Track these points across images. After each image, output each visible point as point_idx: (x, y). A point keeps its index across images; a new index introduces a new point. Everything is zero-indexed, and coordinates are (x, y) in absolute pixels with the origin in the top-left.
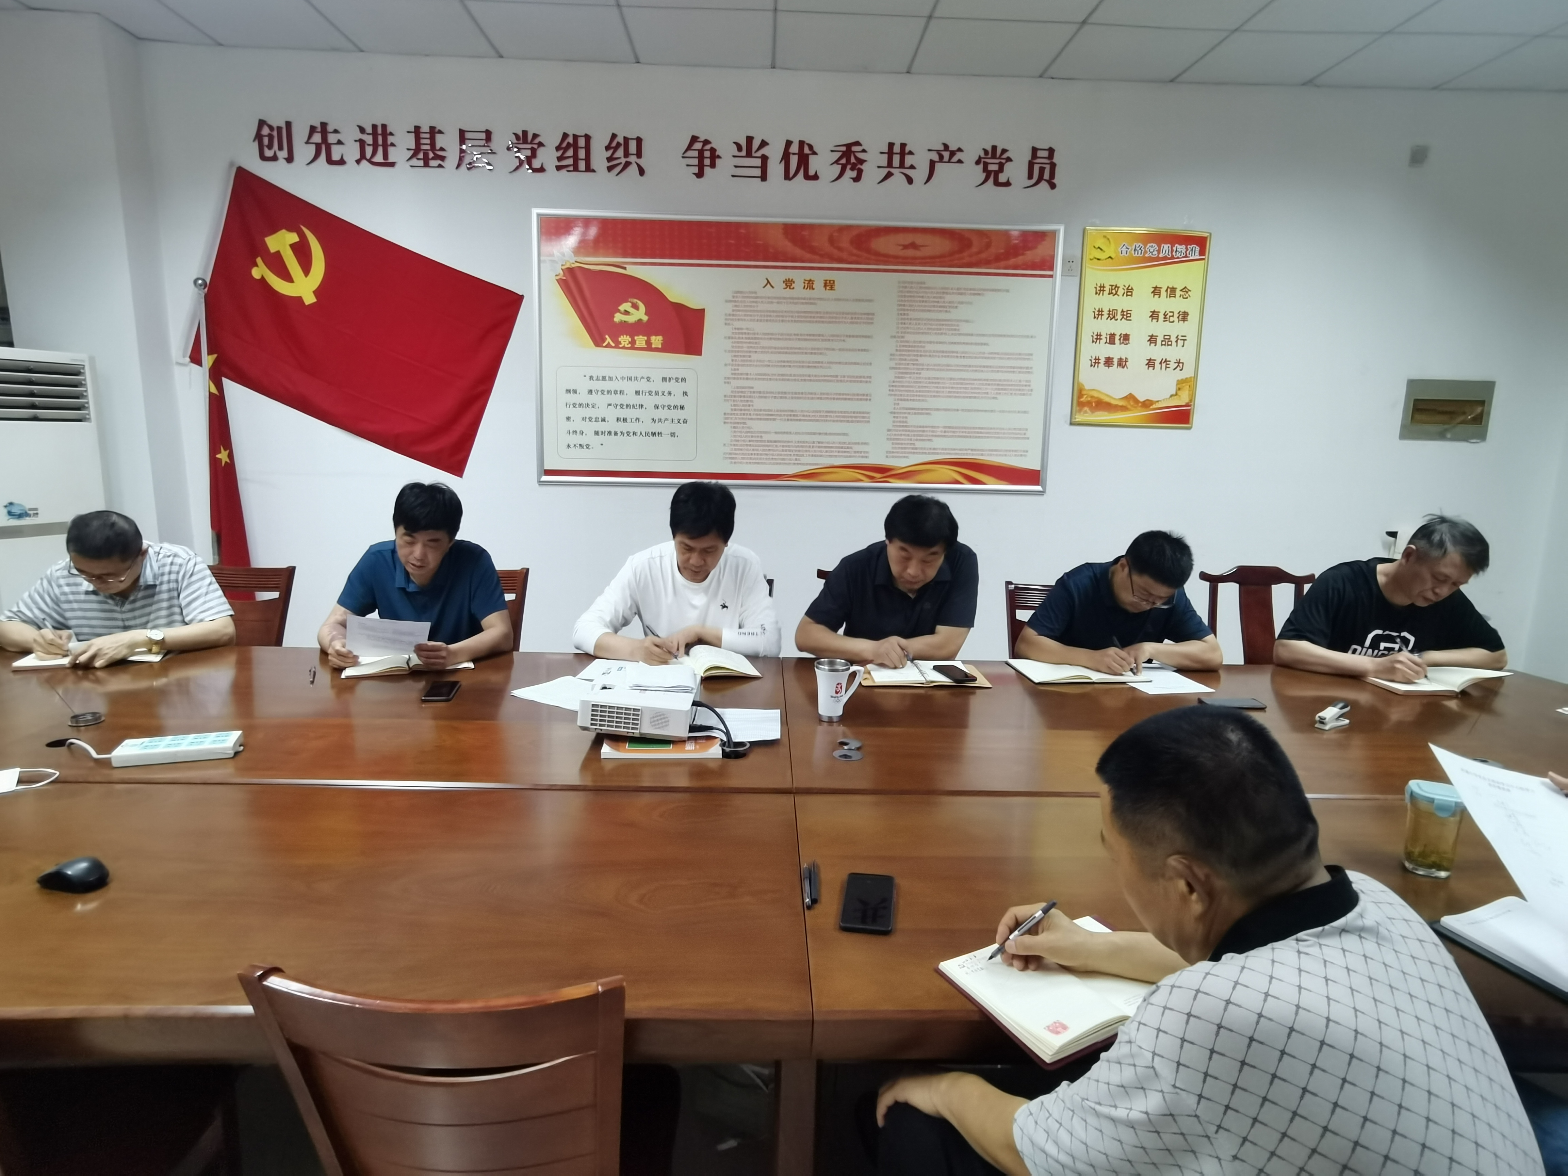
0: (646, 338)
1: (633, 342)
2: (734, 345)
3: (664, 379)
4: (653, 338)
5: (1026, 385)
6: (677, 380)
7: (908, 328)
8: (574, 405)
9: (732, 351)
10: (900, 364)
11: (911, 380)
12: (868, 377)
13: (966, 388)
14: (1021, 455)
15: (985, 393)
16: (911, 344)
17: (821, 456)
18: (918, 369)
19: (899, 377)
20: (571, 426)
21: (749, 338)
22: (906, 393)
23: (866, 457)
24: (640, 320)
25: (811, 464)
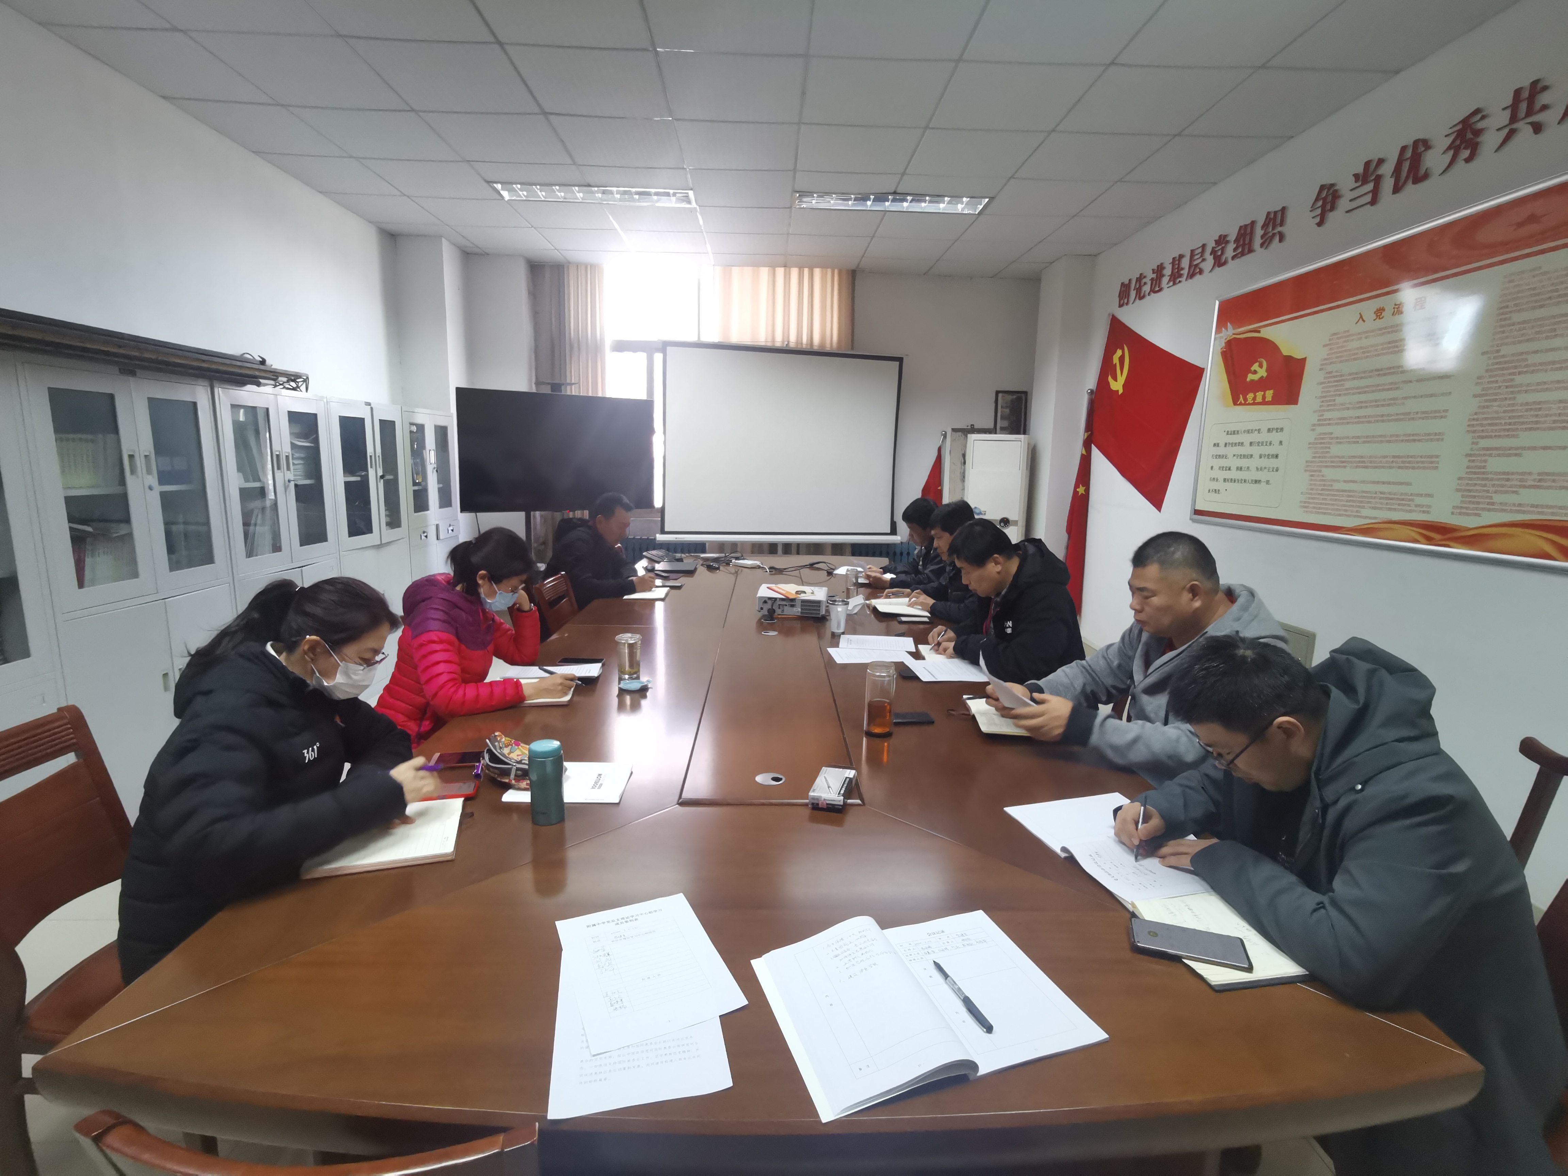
2: (1324, 390)
3: (1269, 430)
6: (1277, 430)
7: (1507, 337)
8: (1216, 456)
9: (1321, 397)
10: (1488, 389)
11: (1500, 409)
12: (1444, 411)
16: (1508, 359)
17: (1381, 509)
20: (1213, 474)
21: (1336, 381)
22: (1490, 428)
23: (1428, 512)
24: (1262, 377)
25: (1370, 518)
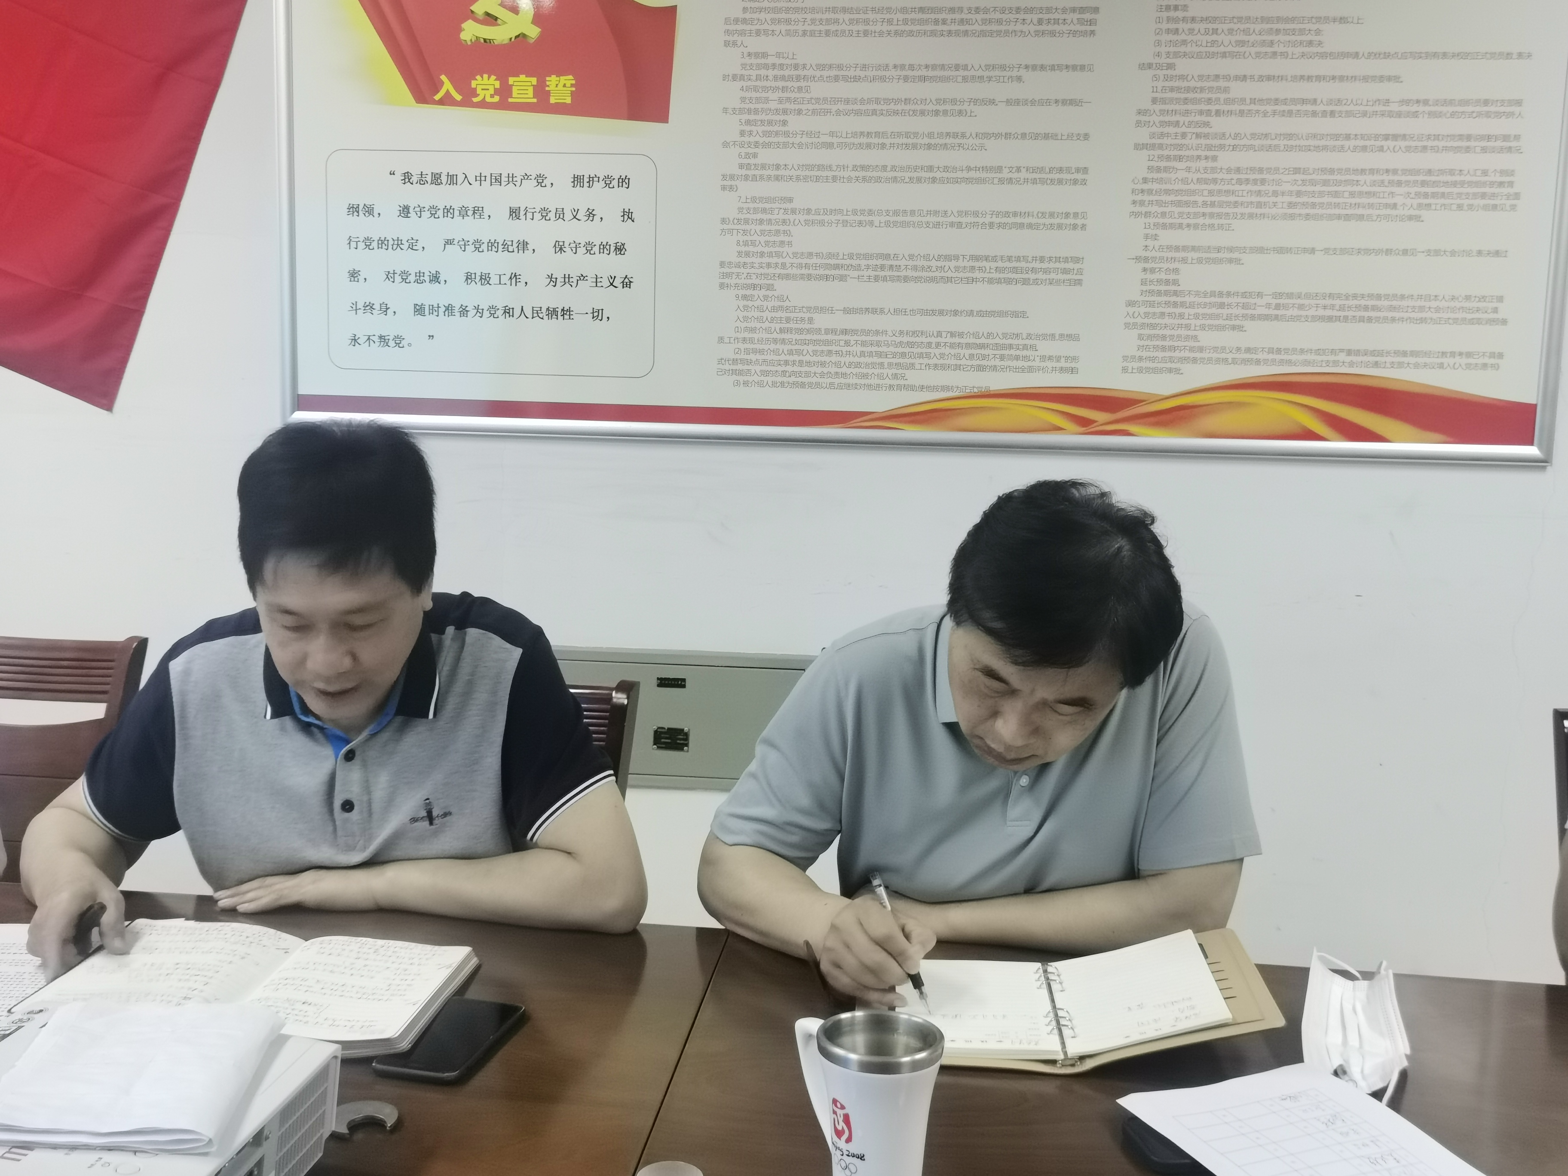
0: (534, 81)
1: (505, 91)
2: (748, 95)
3: (577, 180)
4: (552, 81)
5: (1501, 184)
6: (608, 181)
7: (1184, 42)
8: (368, 243)
9: (741, 111)
10: (1162, 135)
11: (1190, 176)
12: (1078, 170)
13: (1336, 194)
14: (1485, 366)
15: (1387, 206)
16: (1192, 84)
17: (958, 367)
18: (1209, 148)
19: (1159, 169)
20: (361, 293)
21: (783, 78)
22: (1177, 210)
23: (1073, 370)
24: (521, 37)
25: (931, 389)
